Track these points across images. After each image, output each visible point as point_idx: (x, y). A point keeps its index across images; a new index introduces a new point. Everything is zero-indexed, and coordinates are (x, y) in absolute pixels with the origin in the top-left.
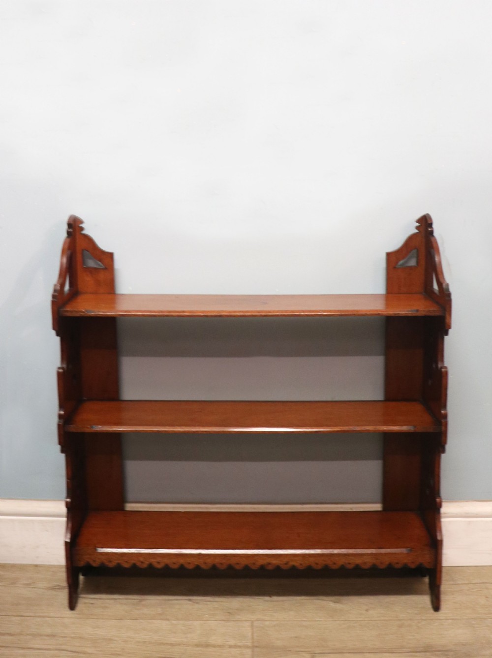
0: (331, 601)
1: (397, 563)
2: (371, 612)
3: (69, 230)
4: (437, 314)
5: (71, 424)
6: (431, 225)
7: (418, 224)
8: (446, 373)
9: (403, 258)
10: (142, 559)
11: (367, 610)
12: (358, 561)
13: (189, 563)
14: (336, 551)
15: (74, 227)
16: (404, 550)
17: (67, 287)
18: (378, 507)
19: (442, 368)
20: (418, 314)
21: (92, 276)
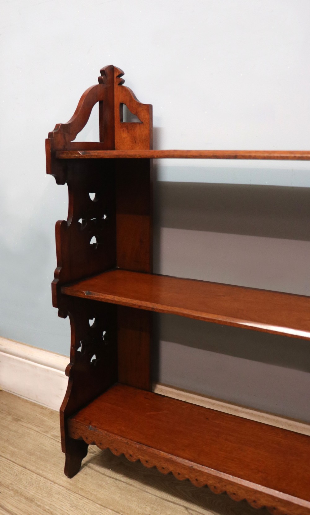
3: (102, 78)
13: (179, 474)
21: (128, 132)
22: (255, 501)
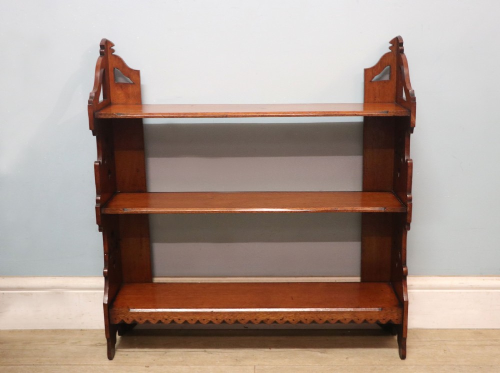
0: (319, 352)
1: (371, 320)
2: (350, 360)
3: (102, 51)
4: (403, 115)
5: (107, 208)
6: (401, 44)
7: (391, 45)
8: (412, 164)
9: (379, 73)
10: (166, 317)
11: (347, 358)
12: (340, 318)
13: (204, 319)
14: (321, 310)
15: (106, 47)
16: (377, 309)
17: (101, 98)
18: (358, 279)
19: (407, 160)
20: (388, 115)
21: (122, 90)
22: (256, 320)
